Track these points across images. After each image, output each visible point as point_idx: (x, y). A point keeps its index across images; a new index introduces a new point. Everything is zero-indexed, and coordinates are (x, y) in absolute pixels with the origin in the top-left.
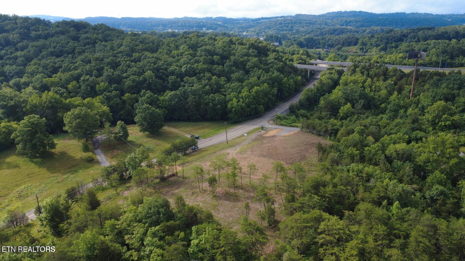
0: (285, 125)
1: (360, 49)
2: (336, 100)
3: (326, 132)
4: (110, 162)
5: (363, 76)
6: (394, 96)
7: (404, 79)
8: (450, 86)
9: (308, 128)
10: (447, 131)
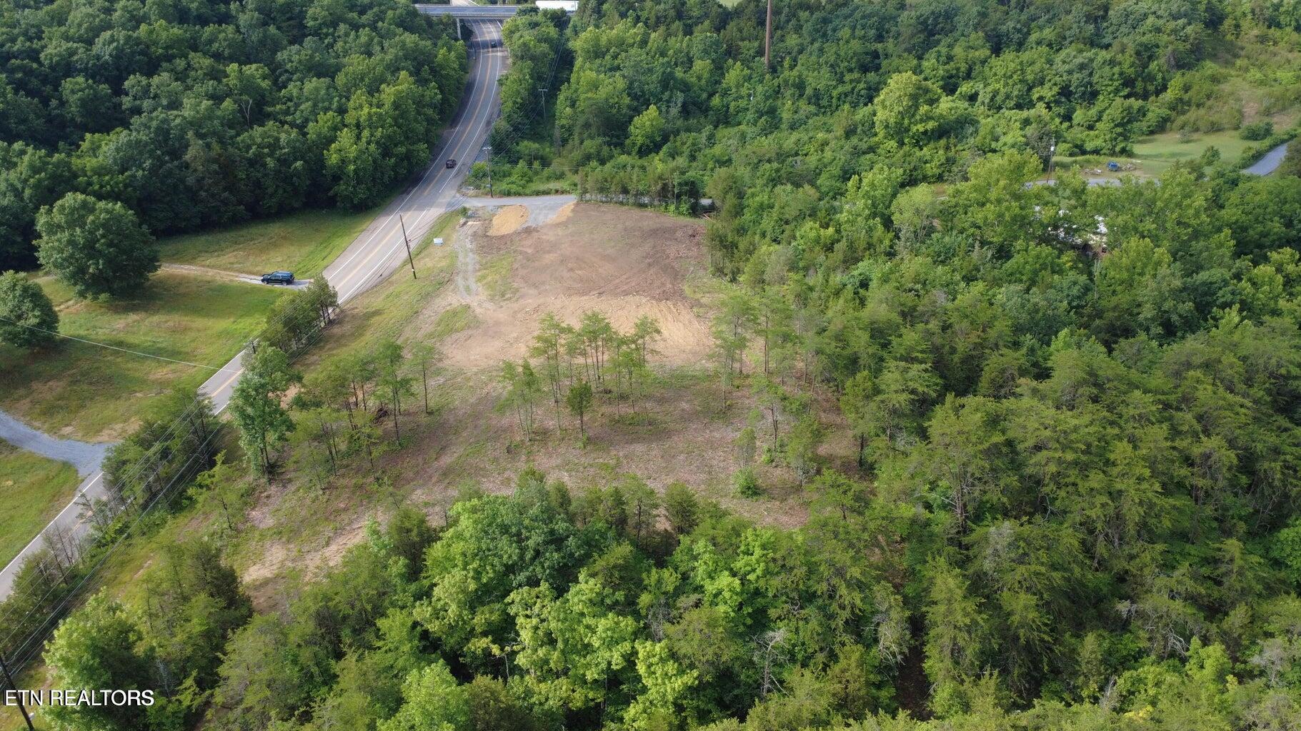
2: (612, 101)
3: (665, 194)
4: (53, 430)
5: (635, 25)
6: (734, 73)
7: (732, 26)
8: (857, 32)
9: (601, 190)
10: (932, 145)
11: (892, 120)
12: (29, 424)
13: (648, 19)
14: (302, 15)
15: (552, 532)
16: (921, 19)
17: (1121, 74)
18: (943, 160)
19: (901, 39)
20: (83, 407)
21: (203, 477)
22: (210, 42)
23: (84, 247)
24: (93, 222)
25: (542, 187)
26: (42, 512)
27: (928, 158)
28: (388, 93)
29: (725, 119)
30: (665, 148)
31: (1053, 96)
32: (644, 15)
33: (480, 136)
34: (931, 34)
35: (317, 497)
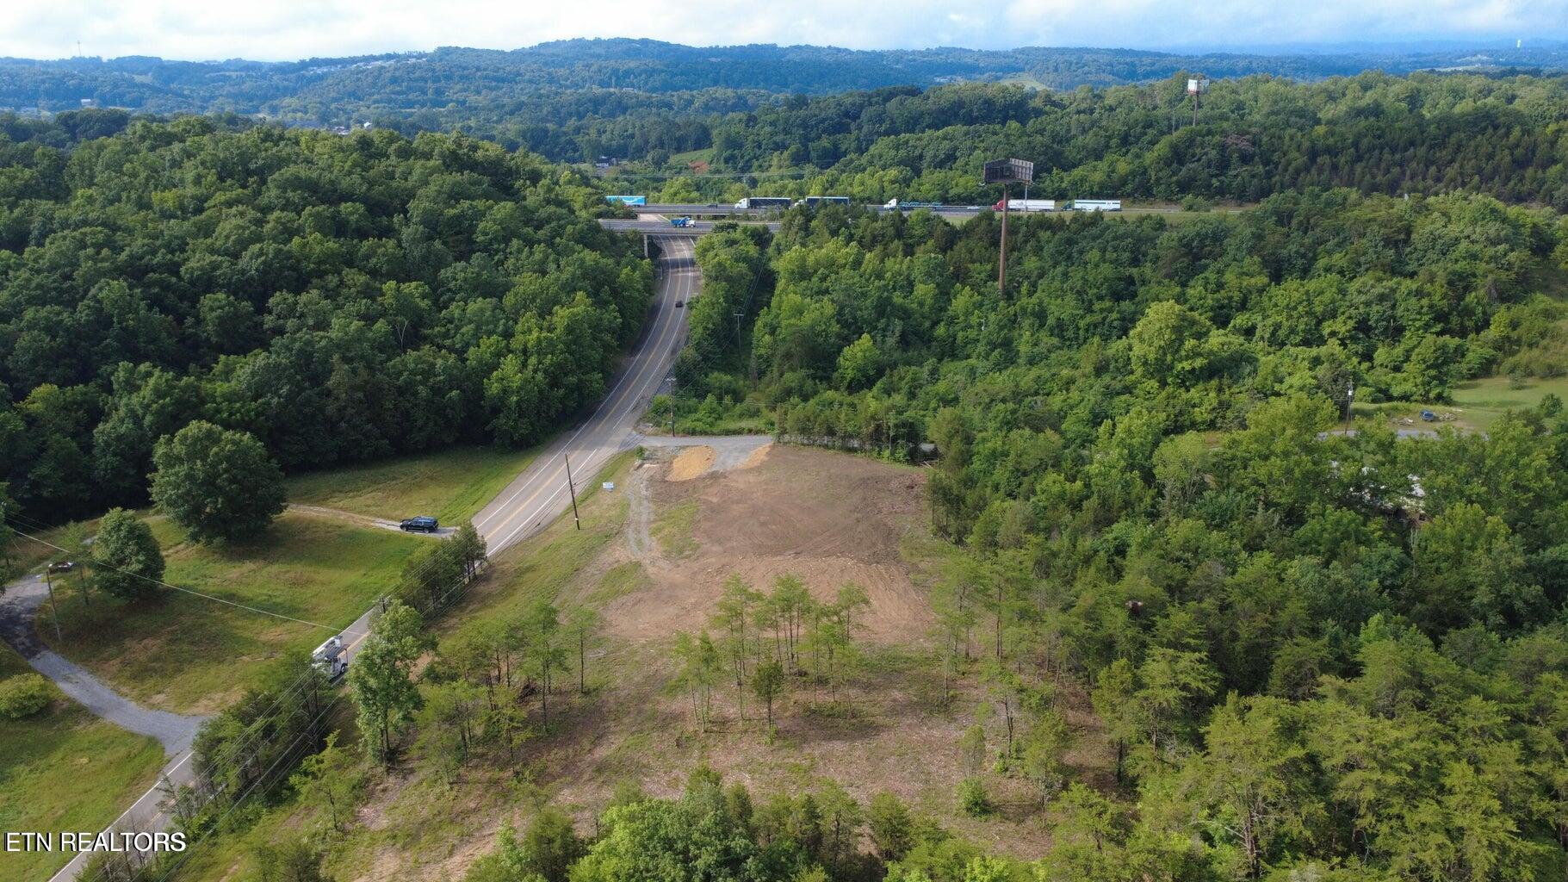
0: (704, 433)
1: (727, 161)
2: (818, 328)
3: (878, 437)
4: (143, 698)
5: (847, 245)
6: (962, 300)
7: (960, 246)
8: (1108, 255)
9: (803, 431)
10: (1201, 386)
11: (1151, 357)
12: (115, 690)
13: (862, 237)
14: (472, 229)
15: (727, 850)
16: (1185, 241)
17: (1431, 307)
18: (1215, 404)
19: (1160, 263)
20: (179, 671)
21: (310, 762)
22: (367, 257)
23: (203, 483)
24: (217, 454)
25: (733, 426)
26: (117, 797)
27: (1197, 401)
28: (561, 316)
29: (951, 351)
30: (879, 384)
31: (1348, 331)
32: (858, 233)
33: (663, 367)
34: (1197, 258)
35: (443, 793)
